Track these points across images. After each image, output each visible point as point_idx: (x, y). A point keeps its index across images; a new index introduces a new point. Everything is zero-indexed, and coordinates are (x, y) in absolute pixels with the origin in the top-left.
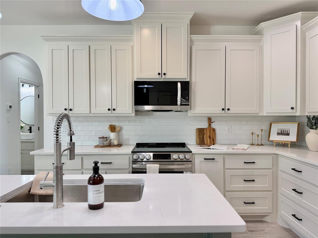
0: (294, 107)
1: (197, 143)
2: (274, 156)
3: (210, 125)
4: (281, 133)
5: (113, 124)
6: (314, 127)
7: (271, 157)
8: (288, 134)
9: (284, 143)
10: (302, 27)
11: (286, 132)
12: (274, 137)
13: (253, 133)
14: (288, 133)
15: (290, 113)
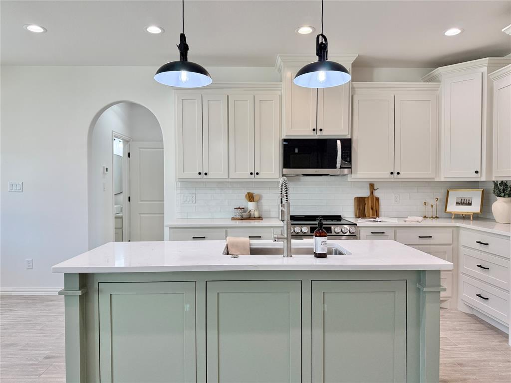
0: (479, 170)
1: (356, 216)
2: (455, 229)
3: (372, 193)
4: (461, 202)
5: (251, 191)
6: (502, 194)
7: (451, 230)
8: (470, 204)
9: (465, 215)
10: (489, 75)
11: (468, 201)
12: (453, 208)
13: (425, 203)
14: (470, 202)
15: (473, 177)
